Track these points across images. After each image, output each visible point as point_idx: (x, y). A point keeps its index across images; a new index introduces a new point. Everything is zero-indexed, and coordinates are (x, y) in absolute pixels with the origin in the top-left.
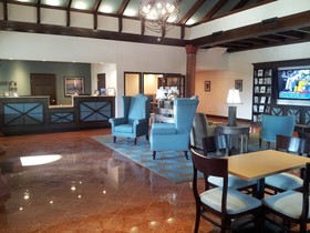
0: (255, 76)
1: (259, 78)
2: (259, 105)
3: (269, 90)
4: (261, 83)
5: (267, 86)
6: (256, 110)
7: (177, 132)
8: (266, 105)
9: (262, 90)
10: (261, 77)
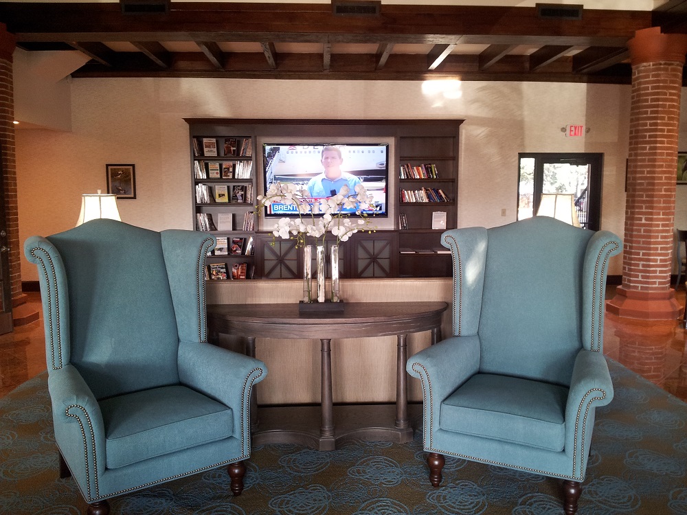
0: (197, 156)
1: (207, 160)
3: (244, 194)
9: (220, 196)
10: (212, 159)
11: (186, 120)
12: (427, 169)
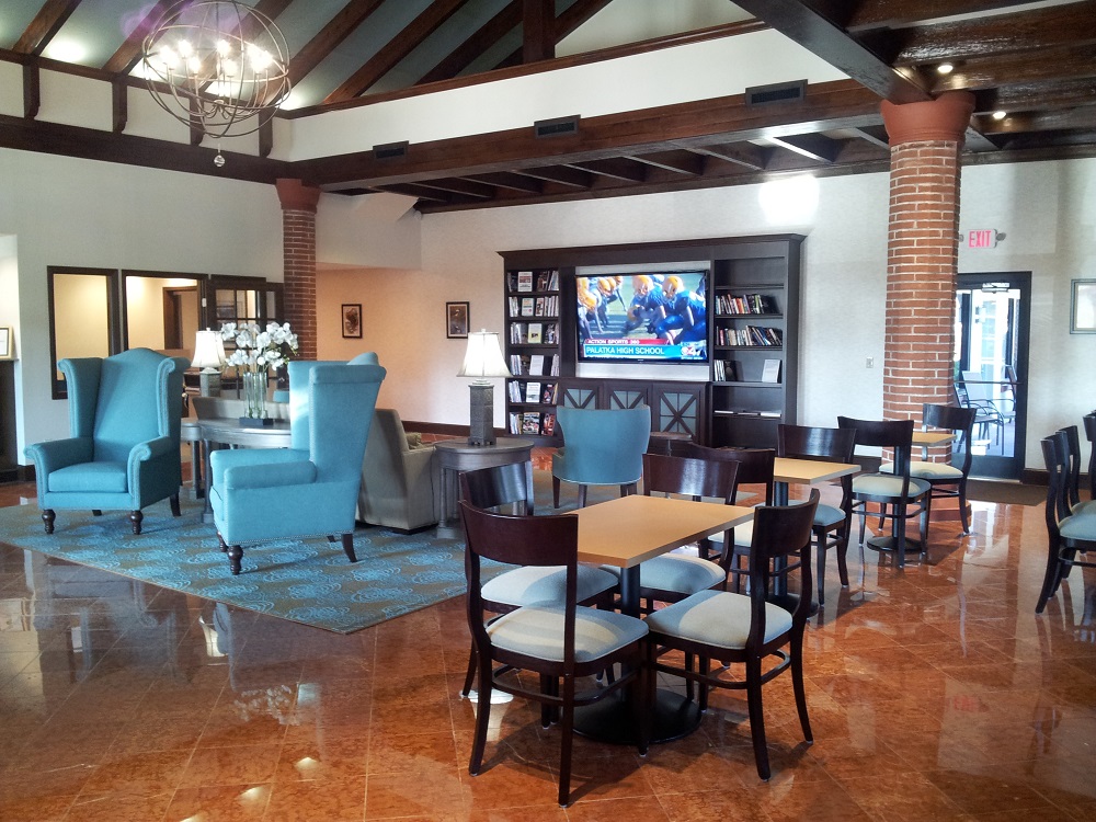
0: (511, 292)
1: (521, 297)
2: (523, 380)
3: (555, 334)
4: (527, 312)
5: (546, 323)
6: (516, 397)
7: (316, 475)
8: (545, 380)
9: (533, 336)
10: (527, 295)
11: (500, 253)
12: (749, 301)
